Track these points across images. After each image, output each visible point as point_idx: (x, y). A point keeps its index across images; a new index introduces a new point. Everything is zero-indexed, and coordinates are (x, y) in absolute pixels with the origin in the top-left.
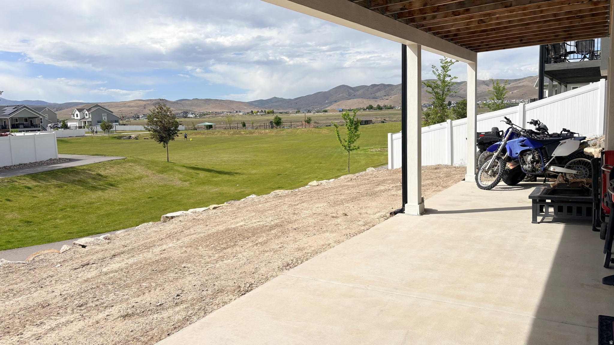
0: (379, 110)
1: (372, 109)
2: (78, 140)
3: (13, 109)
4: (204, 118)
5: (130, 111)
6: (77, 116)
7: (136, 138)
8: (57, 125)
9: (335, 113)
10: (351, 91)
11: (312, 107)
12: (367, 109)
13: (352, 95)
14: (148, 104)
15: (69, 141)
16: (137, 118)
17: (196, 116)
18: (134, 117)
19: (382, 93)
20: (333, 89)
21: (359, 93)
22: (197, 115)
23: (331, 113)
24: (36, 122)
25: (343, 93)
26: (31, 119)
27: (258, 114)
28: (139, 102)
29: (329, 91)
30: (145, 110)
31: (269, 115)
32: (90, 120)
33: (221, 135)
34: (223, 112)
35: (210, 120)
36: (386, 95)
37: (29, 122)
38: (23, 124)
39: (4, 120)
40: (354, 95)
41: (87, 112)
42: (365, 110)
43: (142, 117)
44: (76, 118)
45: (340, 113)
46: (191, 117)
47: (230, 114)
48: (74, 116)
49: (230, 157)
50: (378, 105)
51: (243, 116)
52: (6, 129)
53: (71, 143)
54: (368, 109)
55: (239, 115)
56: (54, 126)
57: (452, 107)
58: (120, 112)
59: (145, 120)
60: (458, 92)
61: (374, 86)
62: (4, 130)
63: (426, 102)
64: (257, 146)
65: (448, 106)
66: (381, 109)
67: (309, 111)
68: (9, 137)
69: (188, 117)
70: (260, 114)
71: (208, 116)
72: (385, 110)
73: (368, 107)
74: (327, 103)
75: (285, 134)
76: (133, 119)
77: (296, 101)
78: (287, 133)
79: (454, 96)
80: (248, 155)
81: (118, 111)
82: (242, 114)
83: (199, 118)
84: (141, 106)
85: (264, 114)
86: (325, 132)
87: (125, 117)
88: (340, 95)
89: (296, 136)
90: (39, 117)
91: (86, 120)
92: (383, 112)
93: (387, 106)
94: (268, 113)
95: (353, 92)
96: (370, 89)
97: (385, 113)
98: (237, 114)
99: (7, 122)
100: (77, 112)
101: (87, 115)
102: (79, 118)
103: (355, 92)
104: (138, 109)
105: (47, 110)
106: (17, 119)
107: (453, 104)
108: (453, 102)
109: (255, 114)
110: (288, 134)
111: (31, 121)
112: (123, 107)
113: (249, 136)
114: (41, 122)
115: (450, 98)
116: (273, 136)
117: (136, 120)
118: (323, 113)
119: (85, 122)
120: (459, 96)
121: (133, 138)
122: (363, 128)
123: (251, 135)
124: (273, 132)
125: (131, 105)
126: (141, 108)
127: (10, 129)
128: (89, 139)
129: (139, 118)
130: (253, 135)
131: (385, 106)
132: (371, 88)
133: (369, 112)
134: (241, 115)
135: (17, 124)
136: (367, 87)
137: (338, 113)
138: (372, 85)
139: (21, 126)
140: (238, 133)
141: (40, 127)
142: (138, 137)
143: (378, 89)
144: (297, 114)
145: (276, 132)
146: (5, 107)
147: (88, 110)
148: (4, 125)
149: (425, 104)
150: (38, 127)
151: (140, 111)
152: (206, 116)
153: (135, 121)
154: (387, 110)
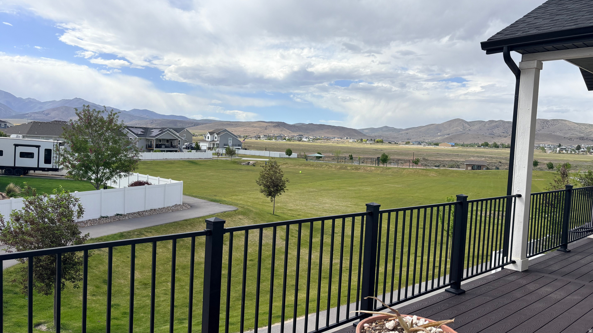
0: (495, 148)
1: (487, 146)
2: (205, 163)
3: (159, 131)
4: (317, 143)
5: (253, 131)
6: (208, 138)
7: (254, 165)
8: (192, 145)
9: (446, 147)
10: (466, 125)
11: (424, 138)
12: (481, 146)
13: (467, 130)
14: (269, 126)
15: (198, 163)
16: (259, 138)
17: (309, 140)
18: (256, 137)
19: (500, 129)
20: (447, 122)
21: (474, 128)
22: (311, 140)
23: (443, 147)
24: (175, 143)
25: (457, 127)
26: (171, 141)
27: (367, 142)
28: (262, 123)
29: (443, 124)
30: (266, 130)
31: (378, 144)
32: (218, 142)
33: (329, 168)
34: (334, 137)
35: (321, 145)
36: (504, 132)
37: (169, 143)
38: (165, 145)
39: (151, 140)
40: (469, 130)
41: (216, 136)
42: (479, 147)
43: (262, 138)
44: (207, 139)
45: (452, 147)
46: (305, 141)
47: (341, 140)
48: (206, 138)
49: (332, 204)
50: (495, 143)
51: (353, 143)
52: (151, 148)
53: (200, 165)
54: (483, 146)
55: (349, 142)
56: (189, 145)
57: (581, 151)
58: (245, 131)
59: (265, 140)
60: (590, 134)
61: (491, 122)
62: (149, 148)
63: (551, 143)
64: (359, 188)
65: (577, 150)
66: (497, 147)
67: (419, 143)
68: (146, 186)
69: (302, 141)
70: (369, 142)
71: (320, 141)
72: (501, 148)
73: (483, 144)
74: (439, 135)
75: (390, 173)
76: (255, 139)
77: (407, 131)
78: (393, 172)
79: (585, 139)
80: (350, 203)
81: (244, 130)
82: (352, 141)
83: (311, 142)
84: (263, 127)
85: (373, 143)
86: (433, 175)
87: (248, 136)
88: (454, 129)
89: (402, 177)
90: (178, 139)
91: (215, 143)
92: (500, 150)
93: (505, 144)
94: (378, 142)
95: (468, 126)
96: (487, 125)
97: (502, 152)
98: (347, 140)
99: (152, 142)
100: (209, 135)
101: (216, 138)
102: (209, 140)
103: (471, 127)
104: (260, 129)
105: (186, 131)
106: (161, 140)
107: (584, 149)
108: (583, 145)
109: (364, 142)
110: (393, 174)
111: (171, 142)
112: (248, 126)
113: (355, 172)
114: (179, 144)
115: (580, 140)
116: (378, 174)
117: (257, 139)
118: (434, 146)
119: (214, 144)
120: (591, 139)
121: (251, 164)
122: (475, 173)
123: (356, 171)
124: (379, 170)
125: (255, 126)
126: (263, 128)
127: (154, 149)
128: (214, 162)
129: (260, 138)
130: (359, 171)
131: (503, 145)
132: (489, 124)
133: (483, 150)
134: (350, 142)
135: (160, 144)
136: (484, 123)
137: (450, 147)
138: (490, 121)
139: (163, 146)
140: (344, 168)
141: (177, 148)
142: (255, 164)
143: (496, 125)
144: (407, 146)
145: (381, 171)
146: (152, 129)
147: (217, 134)
148: (150, 144)
149: (549, 145)
150: (176, 148)
151: (262, 132)
152: (318, 141)
153: (256, 141)
154: (504, 148)
